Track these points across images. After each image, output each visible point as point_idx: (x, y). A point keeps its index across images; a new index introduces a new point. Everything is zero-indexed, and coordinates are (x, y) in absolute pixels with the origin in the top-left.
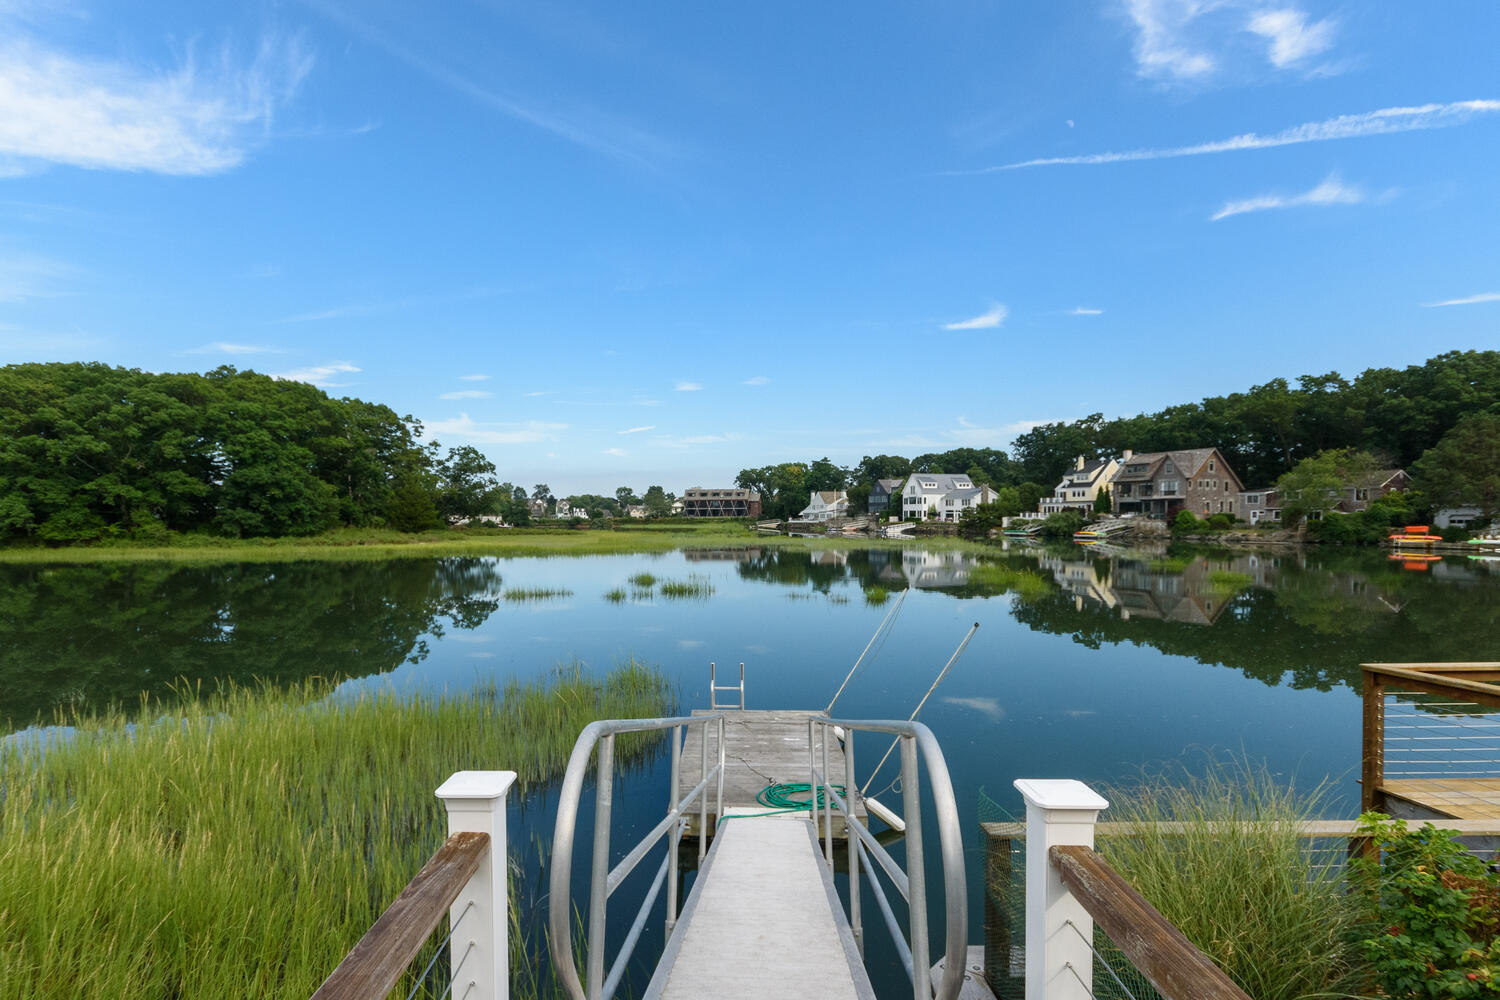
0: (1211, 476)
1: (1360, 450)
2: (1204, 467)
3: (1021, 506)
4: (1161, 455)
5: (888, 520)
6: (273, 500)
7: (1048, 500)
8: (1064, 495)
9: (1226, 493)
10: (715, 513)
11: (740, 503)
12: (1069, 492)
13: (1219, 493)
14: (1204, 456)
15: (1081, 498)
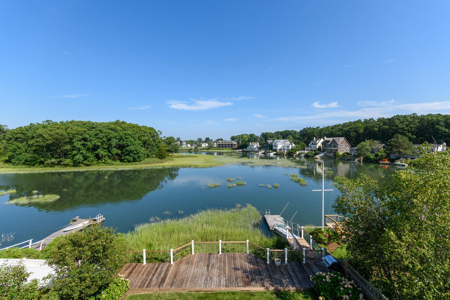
0: (344, 144)
1: (374, 140)
2: (342, 142)
3: (301, 149)
4: (333, 138)
5: (269, 151)
6: (134, 154)
7: (307, 147)
8: (311, 146)
9: (347, 147)
10: (226, 147)
11: (232, 144)
12: (312, 145)
13: (345, 147)
14: (342, 139)
15: (315, 147)
